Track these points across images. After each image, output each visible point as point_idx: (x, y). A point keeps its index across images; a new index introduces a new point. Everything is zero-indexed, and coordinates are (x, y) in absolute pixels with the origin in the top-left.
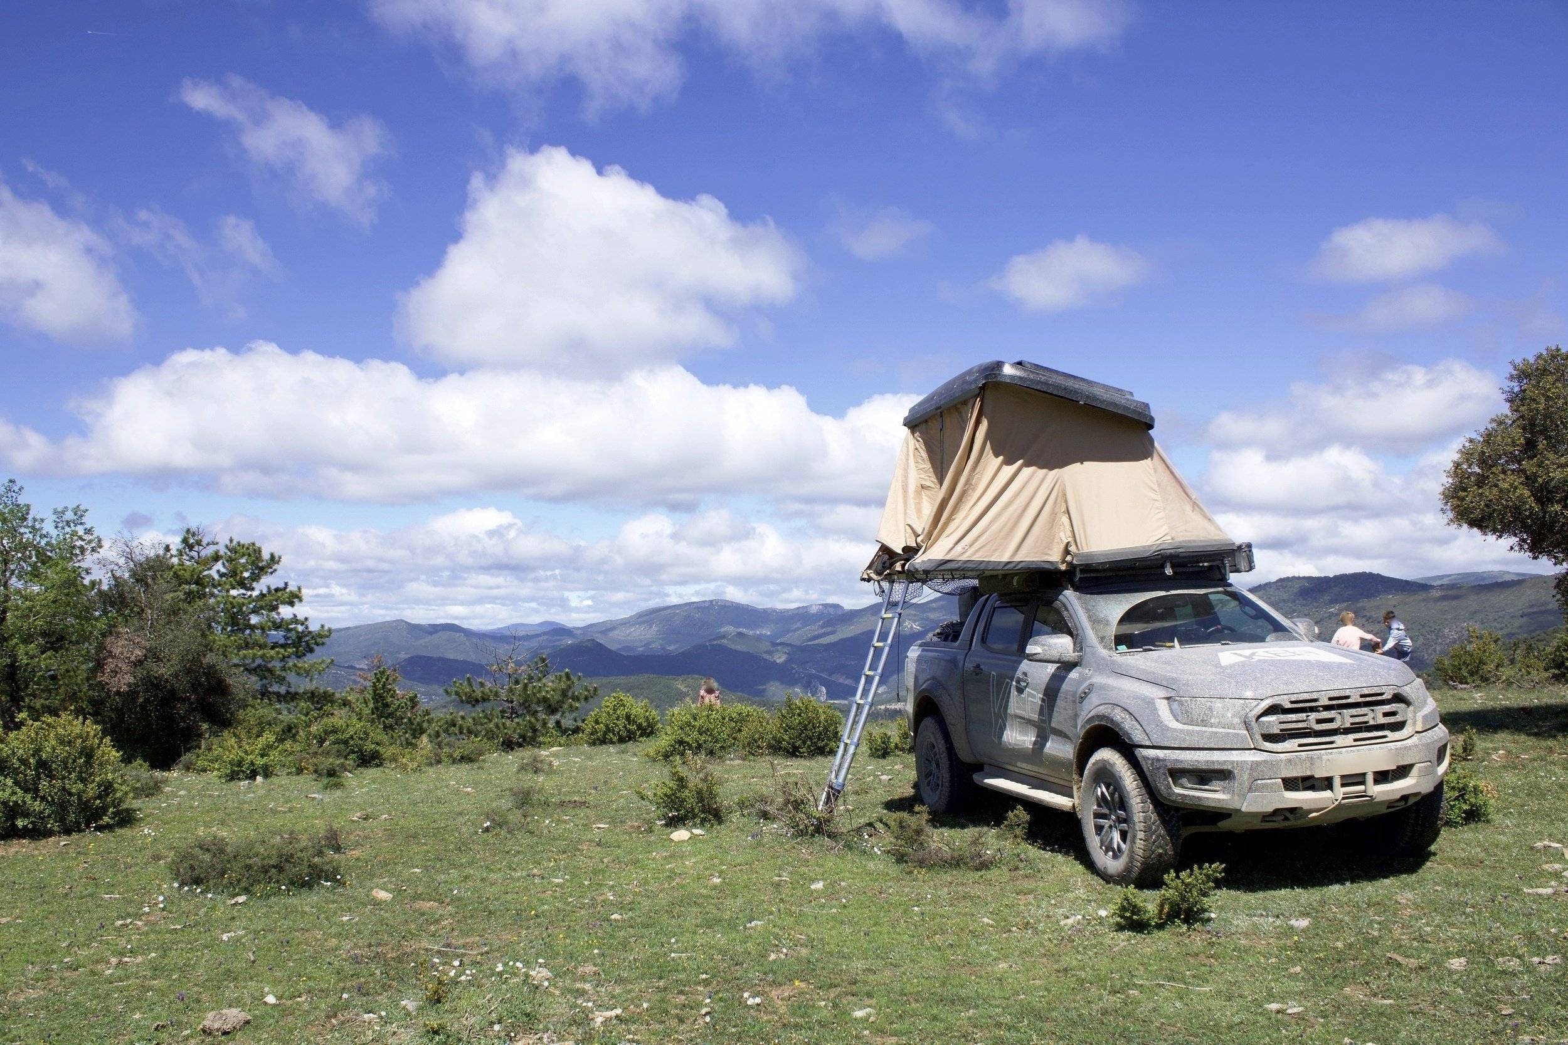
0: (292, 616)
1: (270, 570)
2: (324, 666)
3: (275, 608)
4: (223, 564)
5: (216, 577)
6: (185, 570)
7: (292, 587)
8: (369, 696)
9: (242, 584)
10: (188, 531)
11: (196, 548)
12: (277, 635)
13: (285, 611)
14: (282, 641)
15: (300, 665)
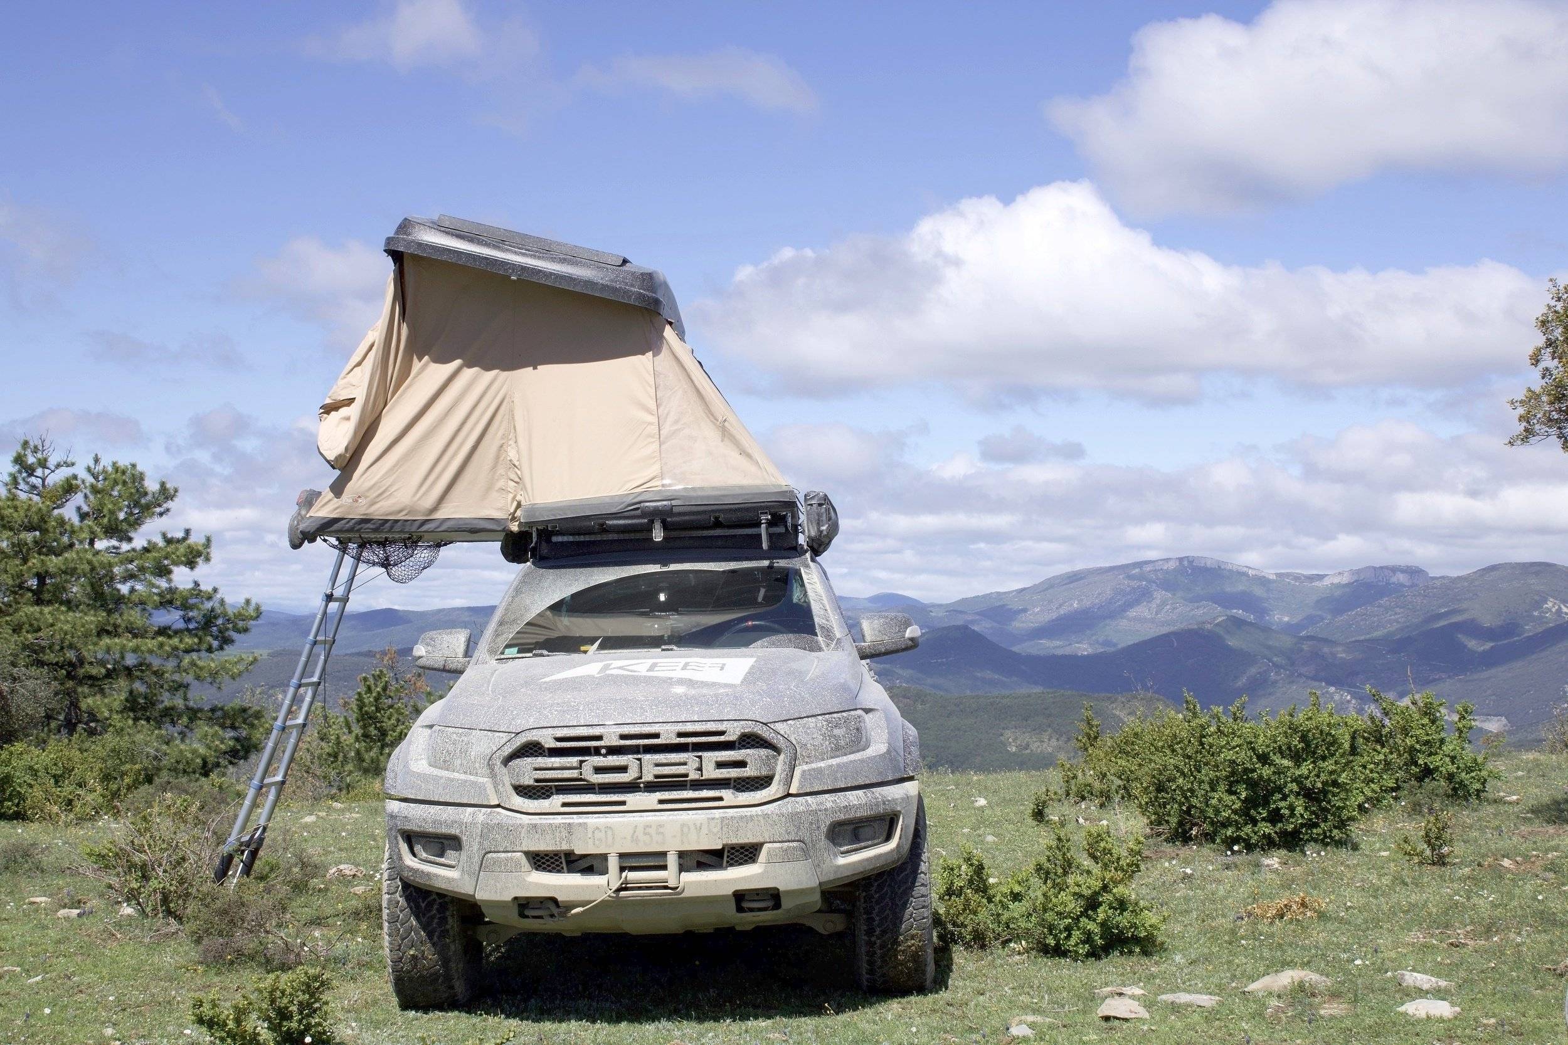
0: (191, 586)
1: (158, 510)
2: (241, 667)
3: (163, 572)
4: (86, 496)
5: (76, 520)
6: (16, 508)
7: (196, 539)
8: (353, 717)
9: (114, 530)
10: (25, 444)
11: (39, 472)
12: (172, 618)
13: (182, 578)
14: (181, 625)
15: (200, 663)
